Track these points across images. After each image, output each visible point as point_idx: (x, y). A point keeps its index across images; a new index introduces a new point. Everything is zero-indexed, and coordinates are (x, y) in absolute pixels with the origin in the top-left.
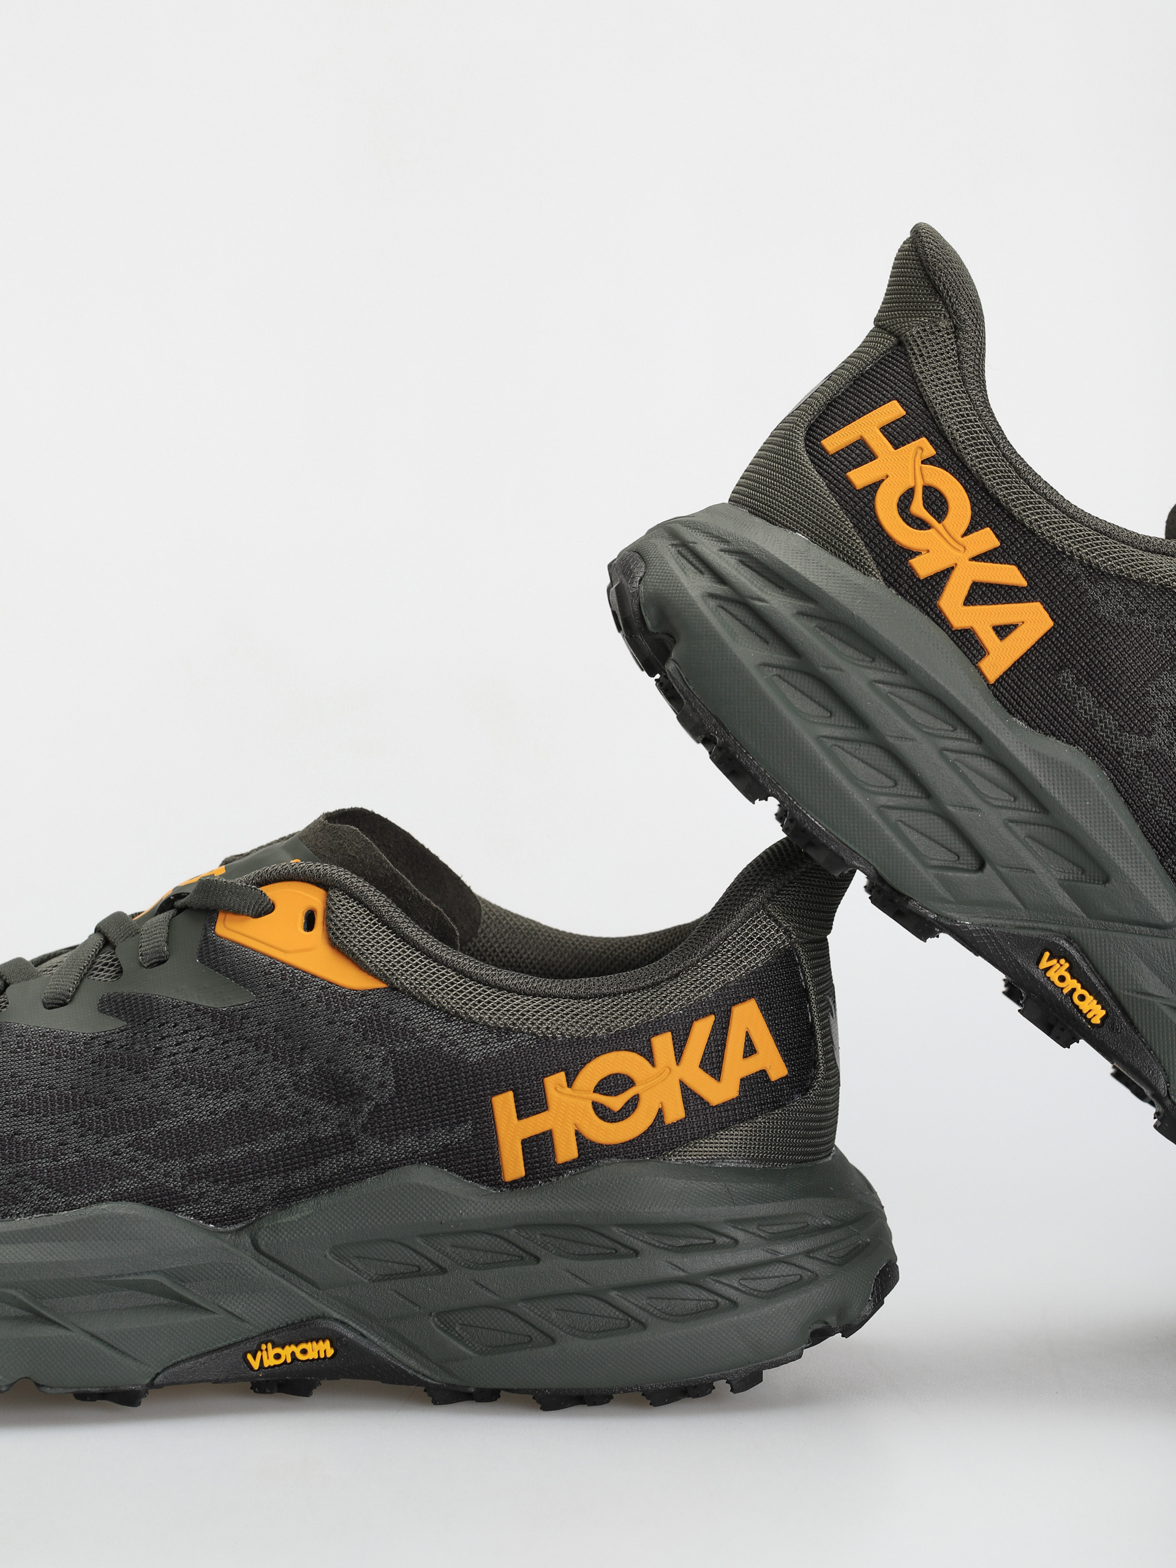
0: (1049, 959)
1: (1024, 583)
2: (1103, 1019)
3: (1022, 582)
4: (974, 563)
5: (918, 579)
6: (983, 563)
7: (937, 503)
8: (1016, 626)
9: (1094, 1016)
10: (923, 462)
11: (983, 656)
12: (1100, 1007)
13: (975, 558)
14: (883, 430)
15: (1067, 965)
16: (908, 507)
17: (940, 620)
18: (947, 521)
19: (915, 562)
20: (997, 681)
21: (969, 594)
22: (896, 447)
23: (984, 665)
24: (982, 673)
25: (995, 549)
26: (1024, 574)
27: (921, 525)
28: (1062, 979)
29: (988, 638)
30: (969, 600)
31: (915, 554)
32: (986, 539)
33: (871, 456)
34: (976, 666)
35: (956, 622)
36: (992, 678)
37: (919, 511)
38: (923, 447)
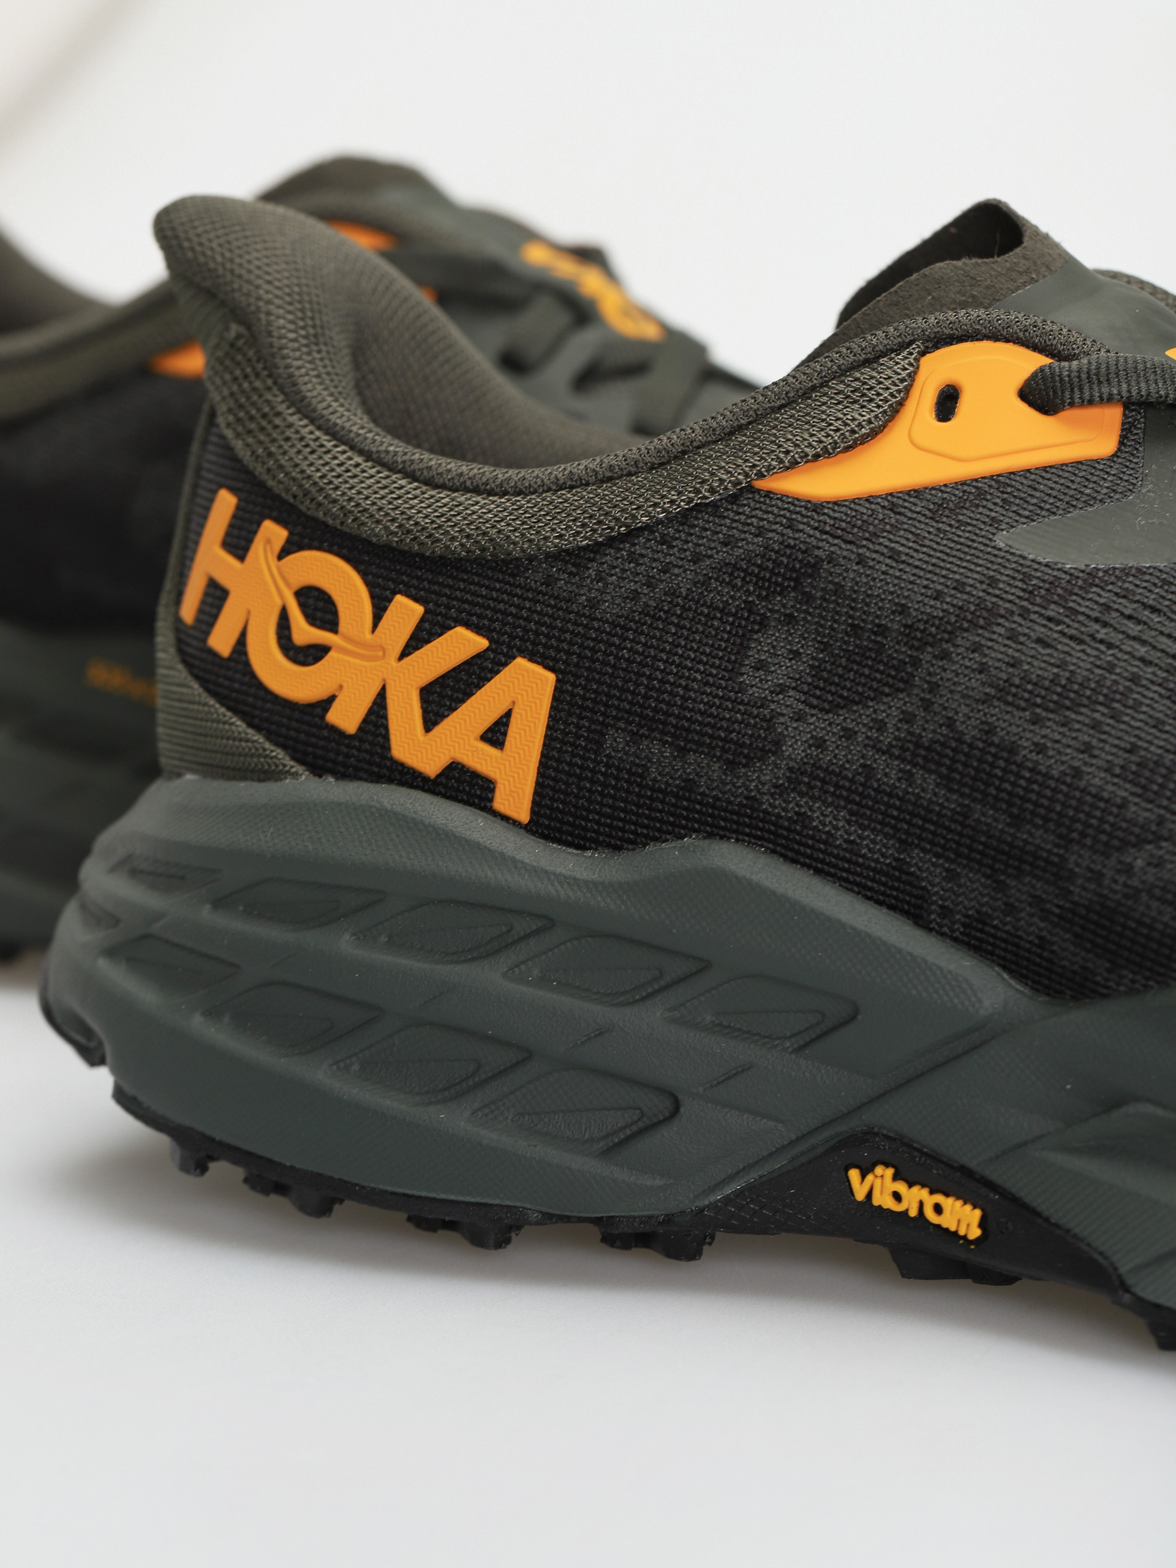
0: (863, 1177)
1: (483, 643)
2: (982, 1224)
3: (480, 643)
4: (407, 660)
5: (350, 737)
6: (418, 653)
7: (320, 607)
8: (508, 714)
9: (968, 1225)
10: (281, 556)
11: (493, 790)
12: (968, 1207)
13: (404, 654)
14: (225, 543)
15: (890, 1172)
16: (289, 638)
17: (409, 777)
18: (344, 624)
19: (334, 716)
20: (533, 812)
21: (425, 712)
22: (240, 558)
23: (500, 803)
24: (505, 818)
25: (422, 620)
26: (478, 630)
27: (316, 653)
28: (897, 1197)
29: (483, 759)
30: (432, 719)
31: (328, 702)
32: (404, 614)
33: (224, 595)
34: (496, 814)
35: (431, 765)
36: (523, 814)
37: (304, 632)
38: (273, 533)
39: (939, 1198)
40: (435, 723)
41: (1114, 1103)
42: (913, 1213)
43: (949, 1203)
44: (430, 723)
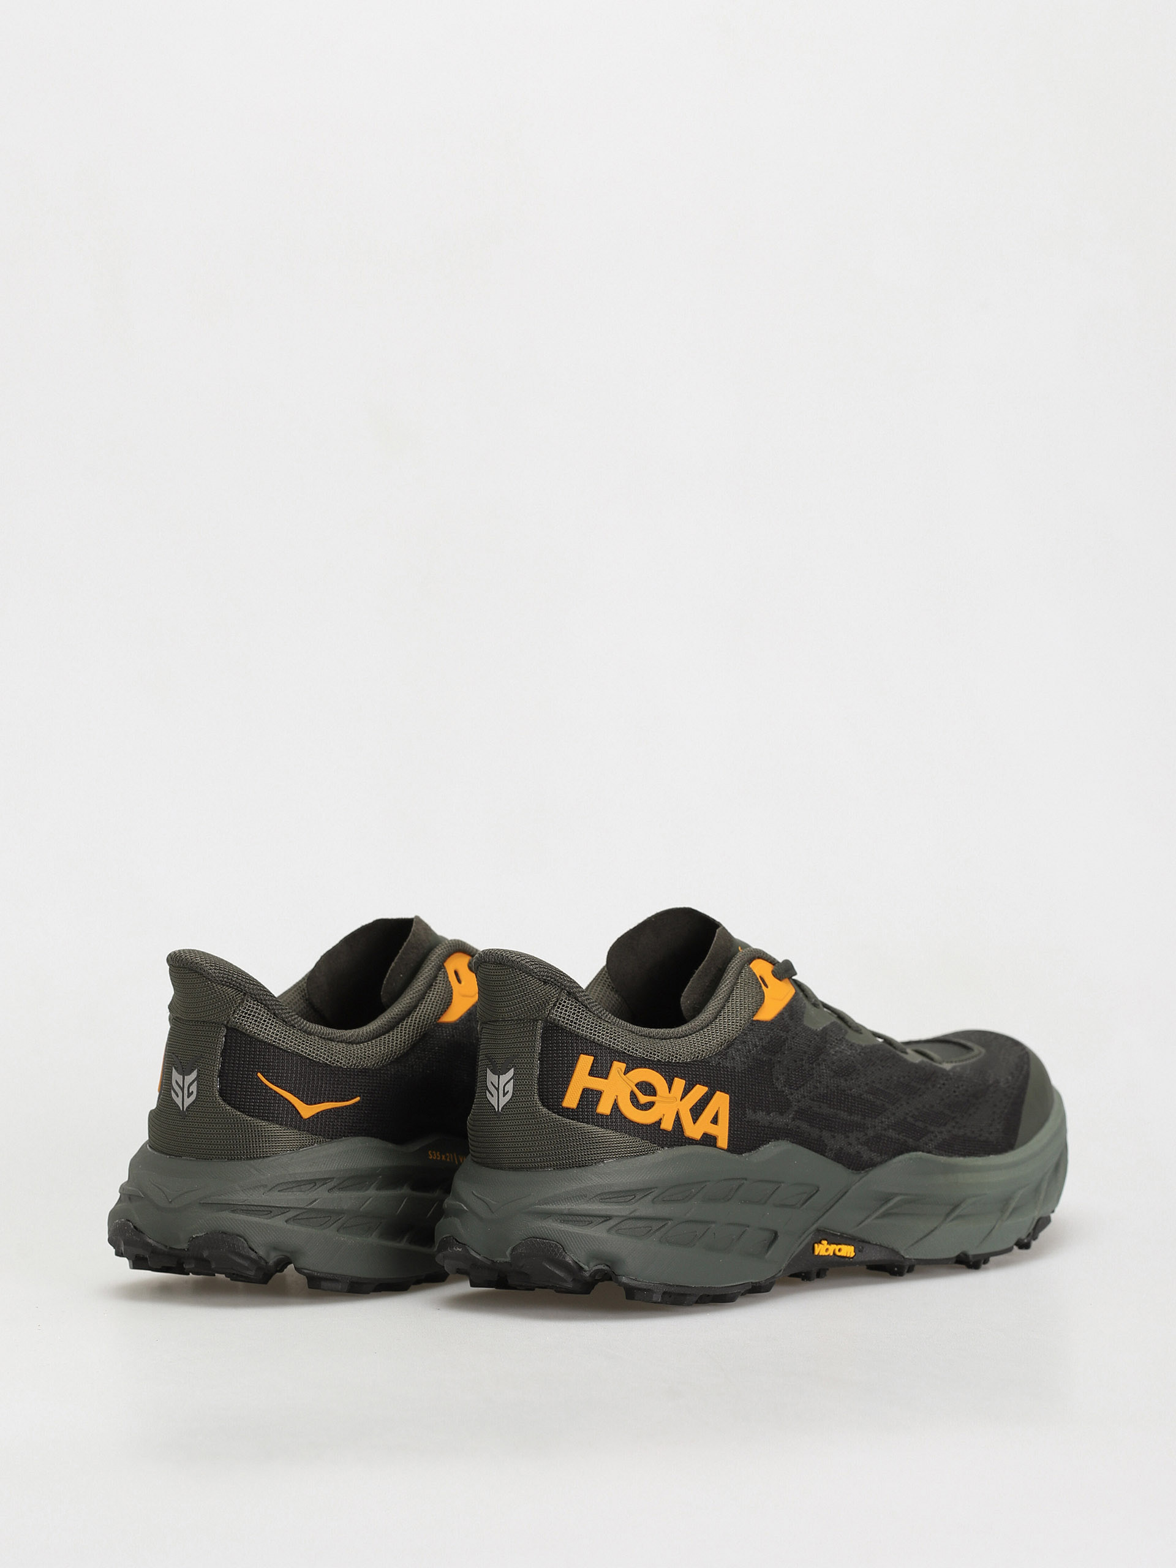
0: (818, 1246)
2: (855, 1252)
3: (705, 1089)
5: (670, 1132)
6: (686, 1097)
7: (648, 1088)
8: (717, 1112)
9: (849, 1252)
10: (625, 1074)
12: (850, 1247)
13: (681, 1100)
14: (591, 1074)
15: (826, 1242)
16: (637, 1102)
17: (692, 1142)
18: (659, 1092)
19: (663, 1126)
20: (729, 1145)
21: (692, 1118)
22: (606, 1078)
23: (719, 1144)
24: (721, 1149)
25: (685, 1085)
27: (650, 1106)
28: (828, 1250)
29: (712, 1130)
31: (659, 1122)
32: (679, 1084)
33: (599, 1093)
34: (717, 1148)
35: (698, 1136)
36: (725, 1146)
37: (643, 1099)
38: (618, 1067)
39: (839, 1246)
40: (697, 1119)
41: (887, 1201)
42: (832, 1254)
43: (843, 1247)
44: (695, 1121)
